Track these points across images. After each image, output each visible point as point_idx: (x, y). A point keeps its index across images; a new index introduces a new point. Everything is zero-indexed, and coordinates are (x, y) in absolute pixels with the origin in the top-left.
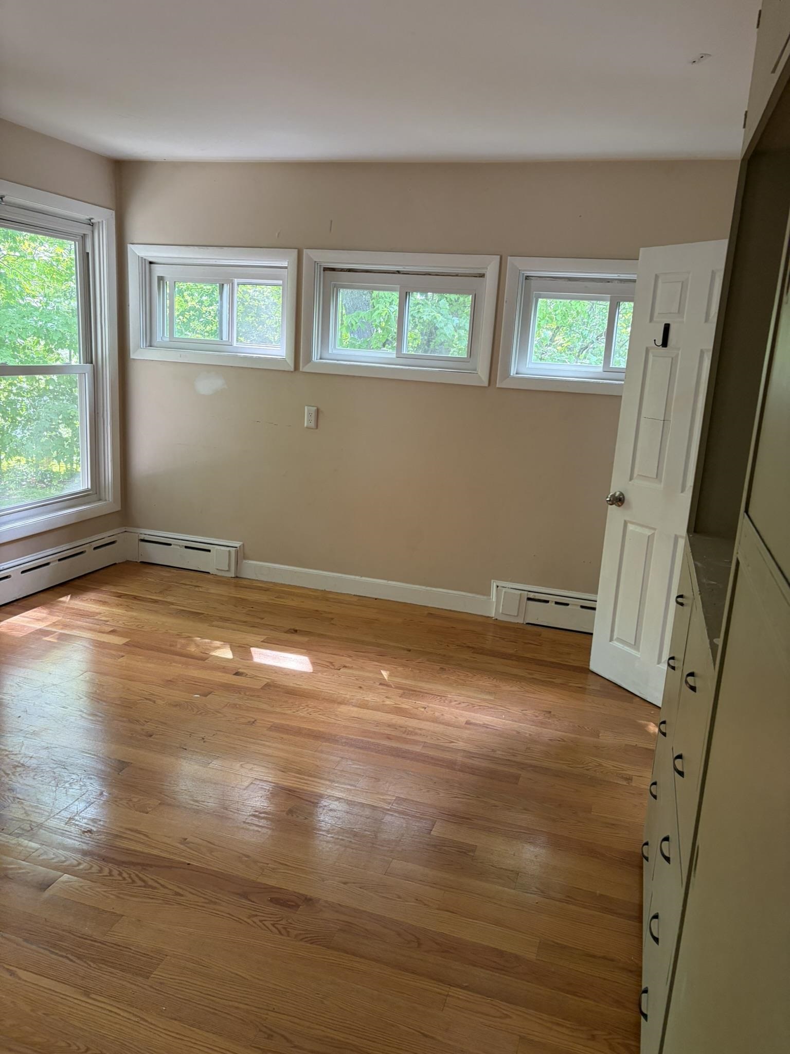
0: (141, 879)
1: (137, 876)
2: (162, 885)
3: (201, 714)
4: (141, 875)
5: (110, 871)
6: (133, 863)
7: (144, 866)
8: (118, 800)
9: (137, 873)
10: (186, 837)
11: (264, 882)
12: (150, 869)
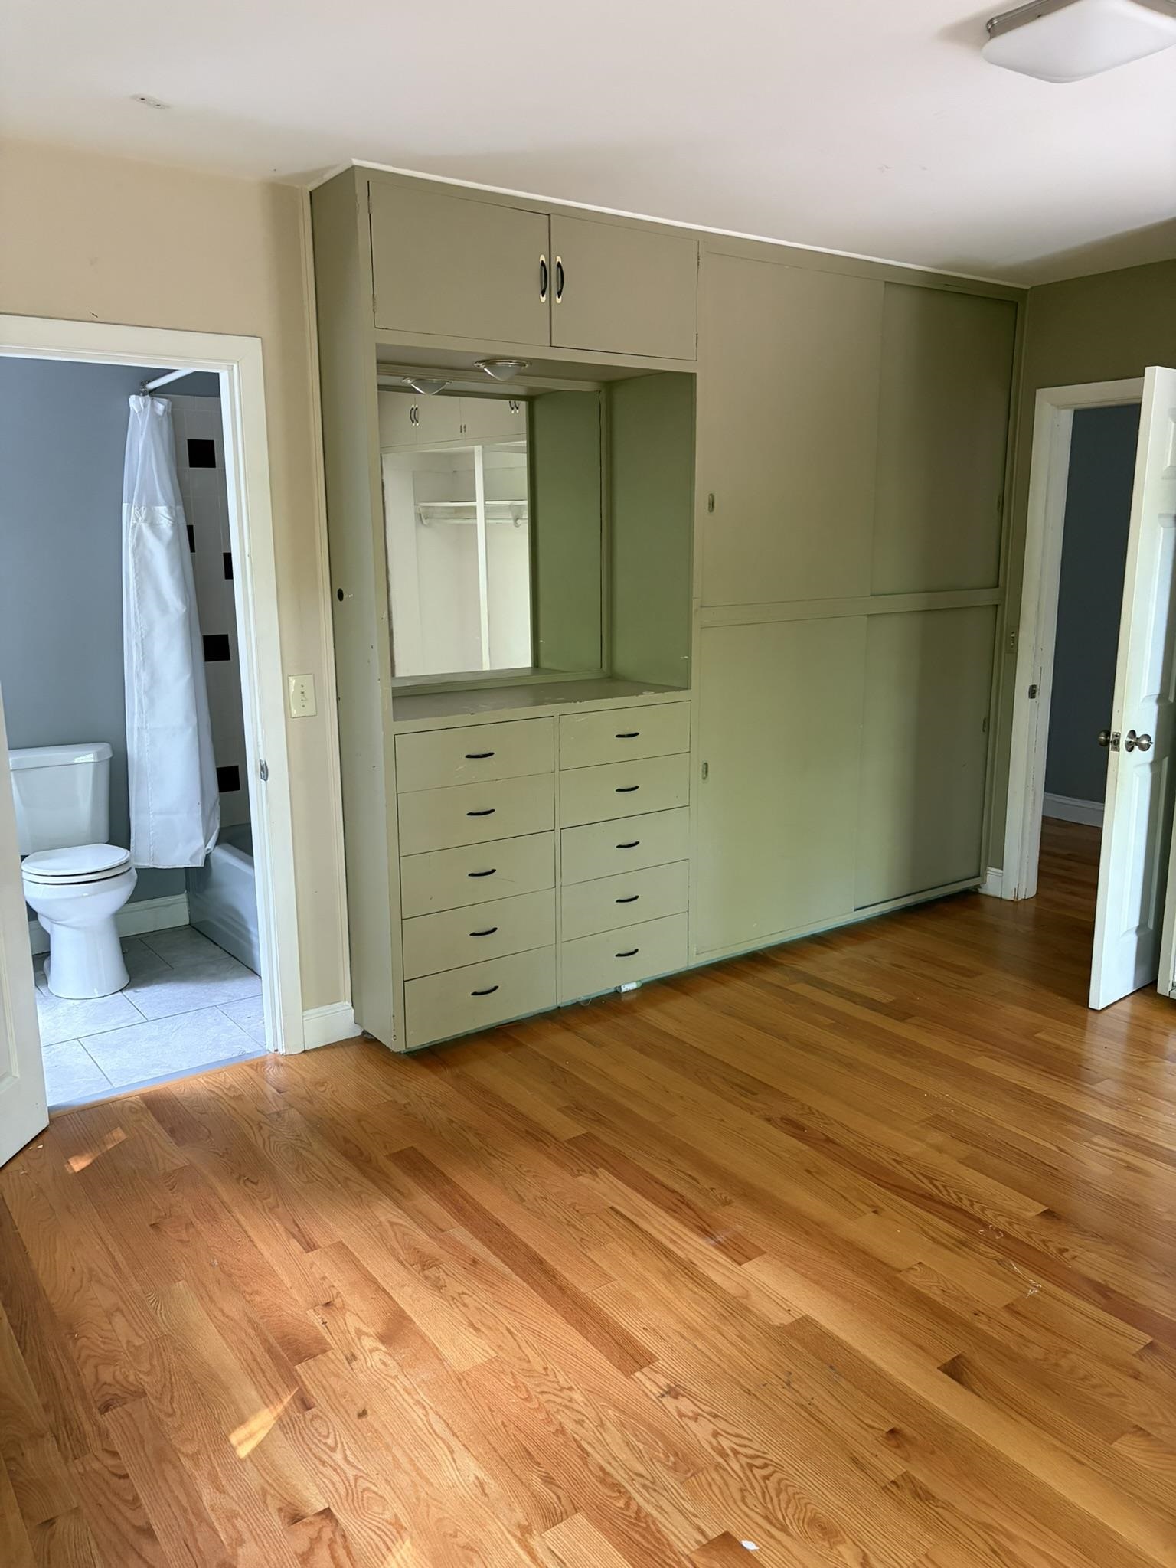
0: (937, 1187)
1: (940, 1191)
2: (912, 1174)
3: (765, 1466)
4: (936, 1191)
5: (972, 1205)
6: (942, 1205)
7: (930, 1197)
8: (963, 1299)
9: (940, 1194)
10: (873, 1214)
11: (804, 1145)
12: (924, 1193)
